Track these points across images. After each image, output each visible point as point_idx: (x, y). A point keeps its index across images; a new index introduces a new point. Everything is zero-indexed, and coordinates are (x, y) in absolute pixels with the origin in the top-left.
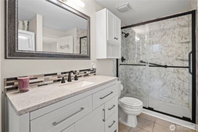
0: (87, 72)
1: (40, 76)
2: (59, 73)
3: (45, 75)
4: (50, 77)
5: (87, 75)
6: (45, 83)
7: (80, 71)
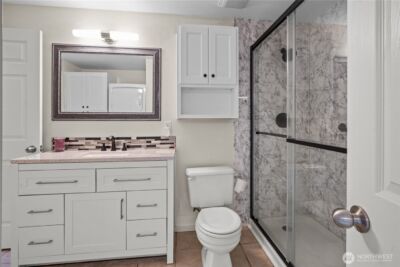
0: (153, 142)
1: (81, 139)
2: (103, 139)
3: (87, 139)
4: (92, 142)
5: (154, 146)
6: (86, 147)
7: (138, 138)
